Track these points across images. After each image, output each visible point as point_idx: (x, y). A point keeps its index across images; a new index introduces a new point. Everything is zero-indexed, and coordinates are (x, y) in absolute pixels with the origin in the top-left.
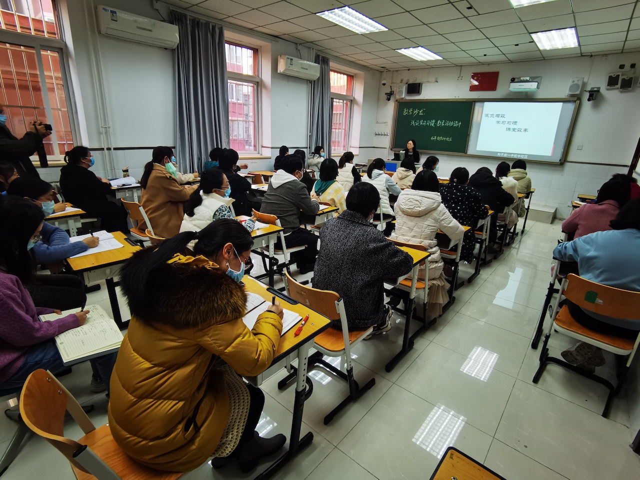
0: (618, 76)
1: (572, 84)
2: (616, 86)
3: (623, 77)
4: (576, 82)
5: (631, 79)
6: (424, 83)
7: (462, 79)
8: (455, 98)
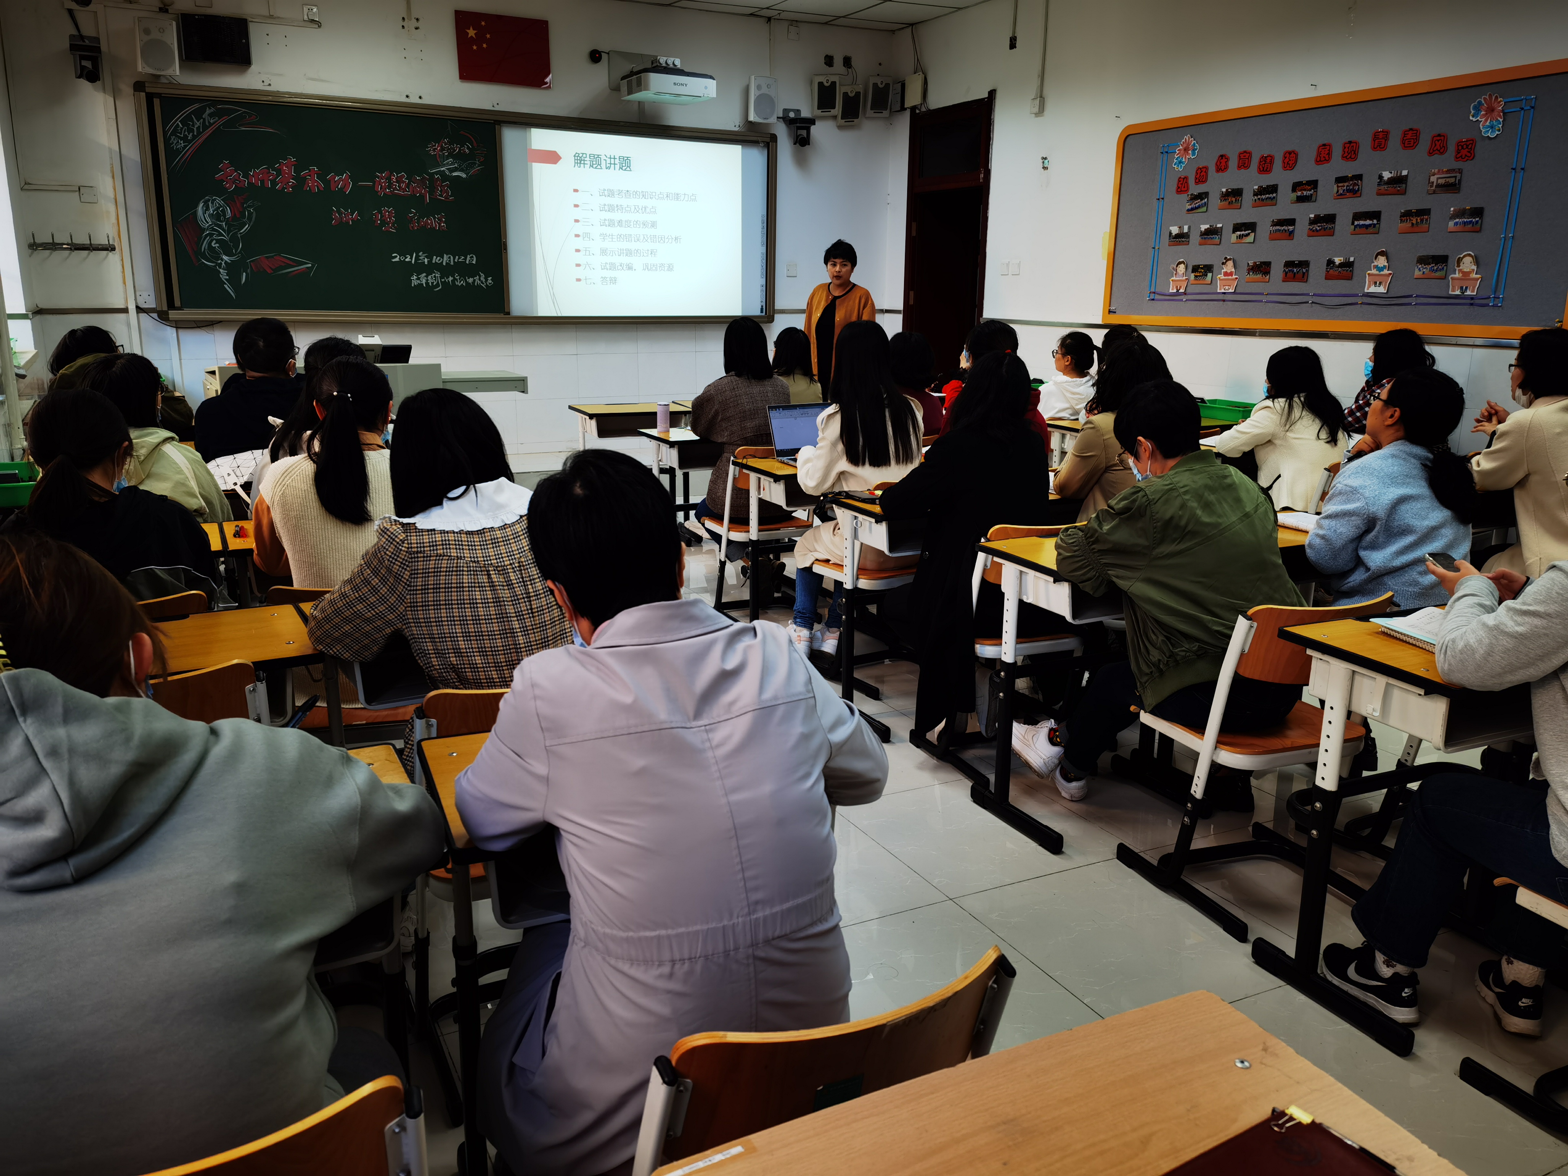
0: (834, 84)
1: (758, 93)
2: (834, 112)
3: (844, 89)
4: (764, 90)
5: (858, 94)
6: (254, 20)
7: (417, 28)
8: (407, 100)
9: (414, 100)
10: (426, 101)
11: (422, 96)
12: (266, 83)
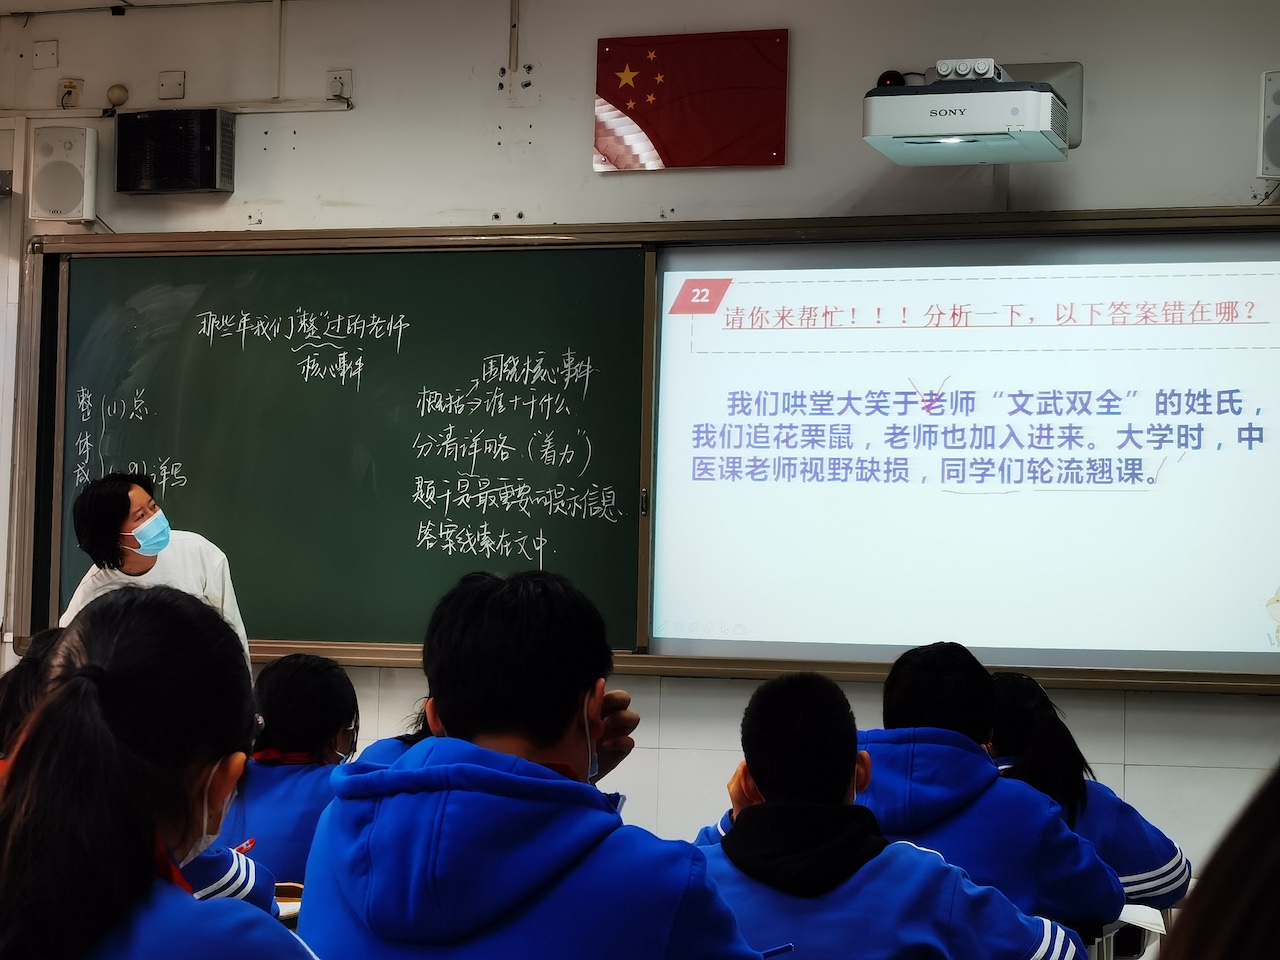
1: (1276, 111)
6: (244, 110)
7: (528, 85)
8: (496, 223)
9: (509, 220)
10: (531, 220)
11: (524, 213)
12: (255, 220)
